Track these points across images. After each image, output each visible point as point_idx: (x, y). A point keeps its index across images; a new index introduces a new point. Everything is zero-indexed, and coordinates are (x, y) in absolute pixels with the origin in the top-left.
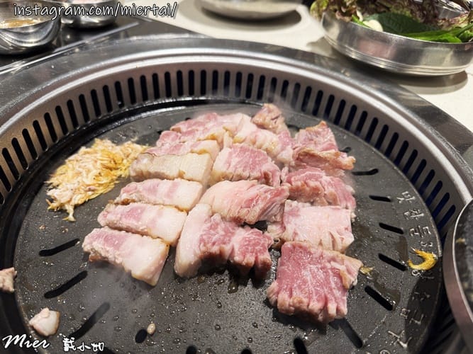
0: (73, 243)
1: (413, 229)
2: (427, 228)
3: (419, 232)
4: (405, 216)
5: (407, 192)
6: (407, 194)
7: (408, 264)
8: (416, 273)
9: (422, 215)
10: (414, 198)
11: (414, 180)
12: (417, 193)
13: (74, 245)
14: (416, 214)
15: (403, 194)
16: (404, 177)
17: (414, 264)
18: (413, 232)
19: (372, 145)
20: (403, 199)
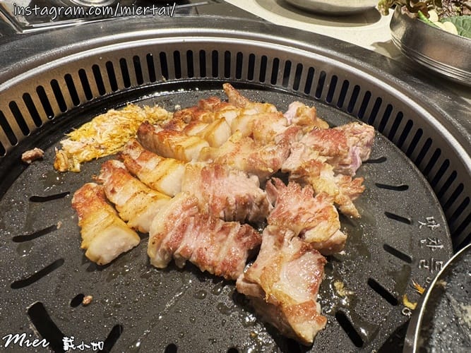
0: (62, 196)
1: (424, 261)
2: (441, 262)
3: (430, 266)
4: (420, 244)
5: (432, 218)
6: (432, 220)
7: (402, 299)
8: (407, 311)
9: (441, 247)
10: (438, 225)
12: (444, 220)
13: (63, 197)
14: (434, 244)
15: (428, 218)
17: (409, 301)
18: (422, 264)
20: (425, 224)
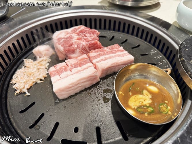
2: (164, 60)
3: (162, 63)
4: (155, 59)
5: (153, 50)
9: (161, 56)
10: (156, 51)
11: (154, 45)
12: (156, 49)
14: (158, 57)
15: (152, 51)
16: (150, 45)
18: (160, 63)
19: (134, 36)
20: (152, 53)
